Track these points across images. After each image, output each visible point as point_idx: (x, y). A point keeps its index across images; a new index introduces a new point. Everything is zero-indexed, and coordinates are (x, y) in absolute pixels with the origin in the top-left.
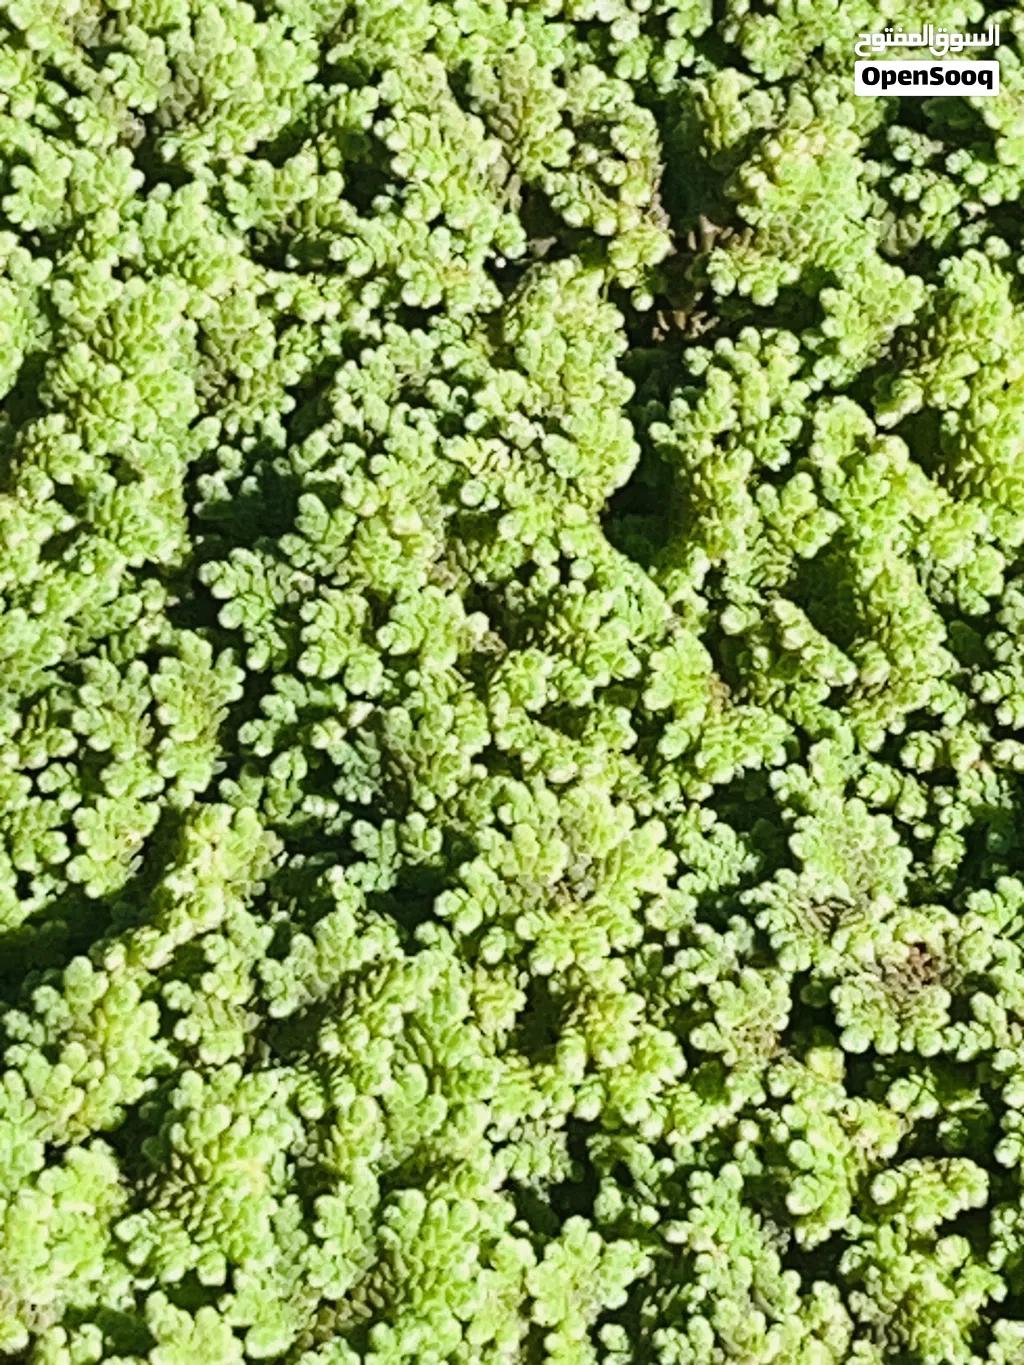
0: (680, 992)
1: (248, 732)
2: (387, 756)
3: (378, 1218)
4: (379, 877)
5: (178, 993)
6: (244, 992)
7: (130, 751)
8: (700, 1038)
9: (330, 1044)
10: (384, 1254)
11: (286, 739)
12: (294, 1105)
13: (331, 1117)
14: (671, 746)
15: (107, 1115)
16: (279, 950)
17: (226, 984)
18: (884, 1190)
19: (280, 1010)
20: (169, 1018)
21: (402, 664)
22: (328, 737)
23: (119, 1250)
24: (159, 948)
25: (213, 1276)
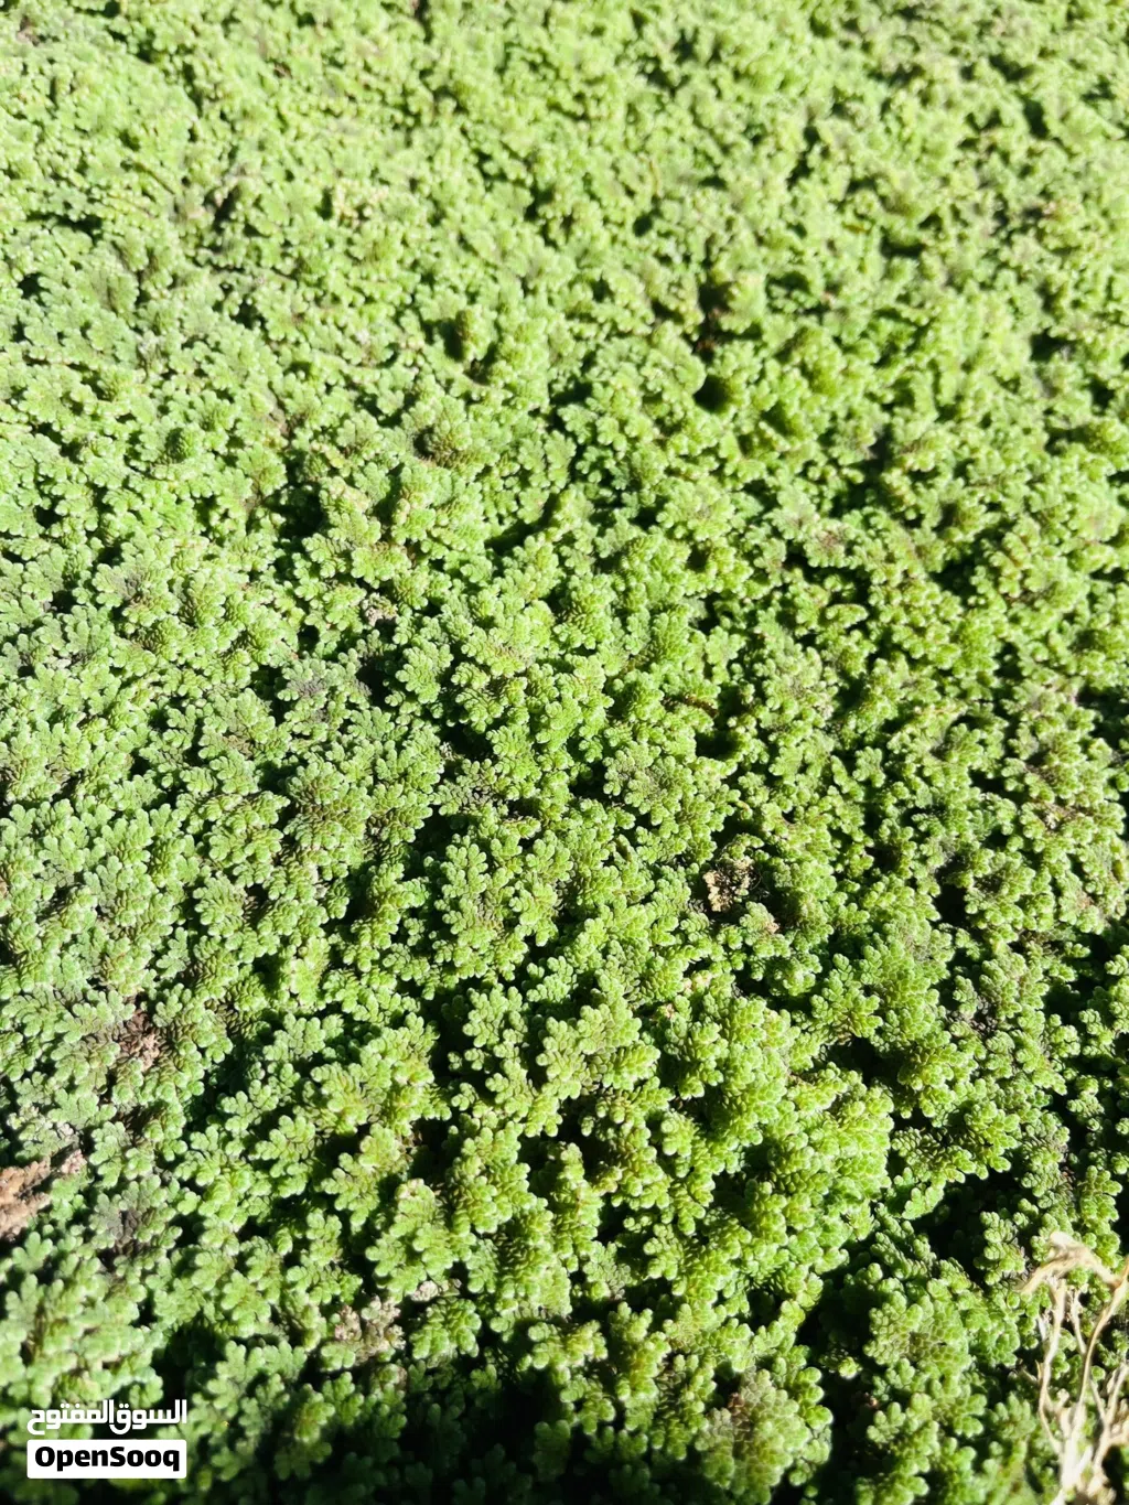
0: (748, 547)
1: (579, 465)
2: (632, 470)
3: (651, 623)
4: (632, 512)
5: (565, 550)
6: (589, 550)
7: (539, 470)
8: (758, 562)
9: (625, 565)
10: (654, 636)
11: (593, 467)
12: (614, 587)
13: (628, 589)
14: (728, 470)
15: (545, 591)
16: (601, 534)
17: (584, 546)
18: (831, 614)
19: (604, 555)
20: (562, 560)
21: (633, 441)
22: (610, 465)
23: (555, 637)
24: (557, 534)
25: (591, 646)
